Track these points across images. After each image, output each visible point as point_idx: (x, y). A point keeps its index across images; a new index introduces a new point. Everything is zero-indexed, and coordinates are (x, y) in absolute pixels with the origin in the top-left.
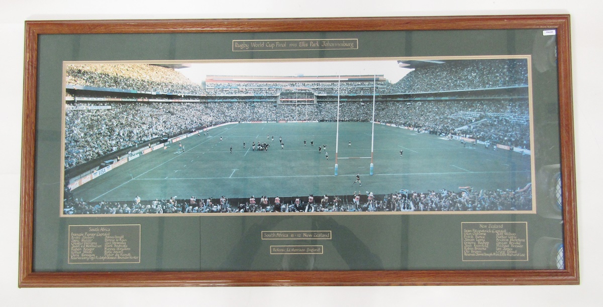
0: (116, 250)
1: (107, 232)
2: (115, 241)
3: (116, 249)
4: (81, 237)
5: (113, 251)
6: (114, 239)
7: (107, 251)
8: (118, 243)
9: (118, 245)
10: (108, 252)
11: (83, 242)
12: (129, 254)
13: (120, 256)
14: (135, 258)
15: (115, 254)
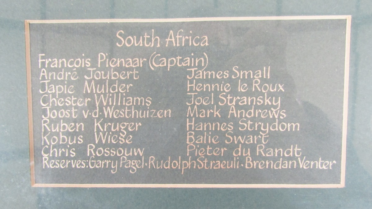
0: (236, 133)
1: (198, 52)
2: (234, 92)
3: (236, 125)
4: (82, 71)
5: (222, 135)
6: (230, 80)
7: (198, 134)
8: (246, 100)
9: (246, 108)
10: (202, 139)
11: (91, 95)
12: (295, 150)
13: (255, 157)
14: (320, 165)
15: (233, 147)
